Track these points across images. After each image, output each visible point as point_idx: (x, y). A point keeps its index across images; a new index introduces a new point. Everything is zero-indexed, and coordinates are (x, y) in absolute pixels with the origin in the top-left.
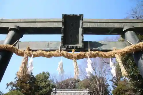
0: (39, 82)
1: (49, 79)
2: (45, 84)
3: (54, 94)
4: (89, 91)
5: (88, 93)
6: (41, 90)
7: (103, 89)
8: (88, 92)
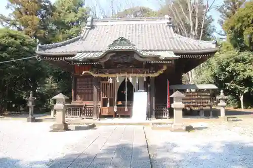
0: (61, 12)
1: (84, 7)
2: (76, 16)
3: (90, 29)
4: (170, 19)
5: (168, 23)
6: (69, 28)
7: (199, 26)
8: (169, 21)
